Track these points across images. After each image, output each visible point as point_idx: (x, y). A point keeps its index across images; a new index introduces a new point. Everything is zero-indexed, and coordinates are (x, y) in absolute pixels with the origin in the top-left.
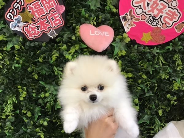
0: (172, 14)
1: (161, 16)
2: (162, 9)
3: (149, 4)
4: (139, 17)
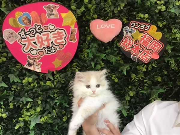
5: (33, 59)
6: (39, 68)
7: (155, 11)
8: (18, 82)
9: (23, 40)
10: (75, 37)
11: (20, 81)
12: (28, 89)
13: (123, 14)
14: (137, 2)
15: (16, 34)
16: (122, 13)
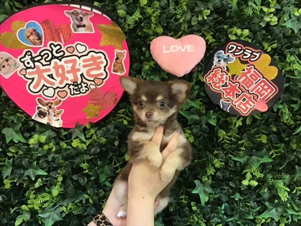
0: (92, 62)
1: (82, 75)
2: (73, 67)
3: (52, 75)
4: (56, 98)
5: (47, 104)
6: (58, 120)
7: (260, 24)
8: (20, 142)
9: (28, 71)
10: (122, 65)
11: (23, 141)
12: (39, 155)
13: (206, 27)
14: (231, 8)
15: (15, 61)
16: (204, 25)
